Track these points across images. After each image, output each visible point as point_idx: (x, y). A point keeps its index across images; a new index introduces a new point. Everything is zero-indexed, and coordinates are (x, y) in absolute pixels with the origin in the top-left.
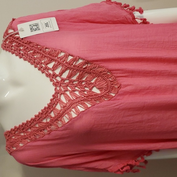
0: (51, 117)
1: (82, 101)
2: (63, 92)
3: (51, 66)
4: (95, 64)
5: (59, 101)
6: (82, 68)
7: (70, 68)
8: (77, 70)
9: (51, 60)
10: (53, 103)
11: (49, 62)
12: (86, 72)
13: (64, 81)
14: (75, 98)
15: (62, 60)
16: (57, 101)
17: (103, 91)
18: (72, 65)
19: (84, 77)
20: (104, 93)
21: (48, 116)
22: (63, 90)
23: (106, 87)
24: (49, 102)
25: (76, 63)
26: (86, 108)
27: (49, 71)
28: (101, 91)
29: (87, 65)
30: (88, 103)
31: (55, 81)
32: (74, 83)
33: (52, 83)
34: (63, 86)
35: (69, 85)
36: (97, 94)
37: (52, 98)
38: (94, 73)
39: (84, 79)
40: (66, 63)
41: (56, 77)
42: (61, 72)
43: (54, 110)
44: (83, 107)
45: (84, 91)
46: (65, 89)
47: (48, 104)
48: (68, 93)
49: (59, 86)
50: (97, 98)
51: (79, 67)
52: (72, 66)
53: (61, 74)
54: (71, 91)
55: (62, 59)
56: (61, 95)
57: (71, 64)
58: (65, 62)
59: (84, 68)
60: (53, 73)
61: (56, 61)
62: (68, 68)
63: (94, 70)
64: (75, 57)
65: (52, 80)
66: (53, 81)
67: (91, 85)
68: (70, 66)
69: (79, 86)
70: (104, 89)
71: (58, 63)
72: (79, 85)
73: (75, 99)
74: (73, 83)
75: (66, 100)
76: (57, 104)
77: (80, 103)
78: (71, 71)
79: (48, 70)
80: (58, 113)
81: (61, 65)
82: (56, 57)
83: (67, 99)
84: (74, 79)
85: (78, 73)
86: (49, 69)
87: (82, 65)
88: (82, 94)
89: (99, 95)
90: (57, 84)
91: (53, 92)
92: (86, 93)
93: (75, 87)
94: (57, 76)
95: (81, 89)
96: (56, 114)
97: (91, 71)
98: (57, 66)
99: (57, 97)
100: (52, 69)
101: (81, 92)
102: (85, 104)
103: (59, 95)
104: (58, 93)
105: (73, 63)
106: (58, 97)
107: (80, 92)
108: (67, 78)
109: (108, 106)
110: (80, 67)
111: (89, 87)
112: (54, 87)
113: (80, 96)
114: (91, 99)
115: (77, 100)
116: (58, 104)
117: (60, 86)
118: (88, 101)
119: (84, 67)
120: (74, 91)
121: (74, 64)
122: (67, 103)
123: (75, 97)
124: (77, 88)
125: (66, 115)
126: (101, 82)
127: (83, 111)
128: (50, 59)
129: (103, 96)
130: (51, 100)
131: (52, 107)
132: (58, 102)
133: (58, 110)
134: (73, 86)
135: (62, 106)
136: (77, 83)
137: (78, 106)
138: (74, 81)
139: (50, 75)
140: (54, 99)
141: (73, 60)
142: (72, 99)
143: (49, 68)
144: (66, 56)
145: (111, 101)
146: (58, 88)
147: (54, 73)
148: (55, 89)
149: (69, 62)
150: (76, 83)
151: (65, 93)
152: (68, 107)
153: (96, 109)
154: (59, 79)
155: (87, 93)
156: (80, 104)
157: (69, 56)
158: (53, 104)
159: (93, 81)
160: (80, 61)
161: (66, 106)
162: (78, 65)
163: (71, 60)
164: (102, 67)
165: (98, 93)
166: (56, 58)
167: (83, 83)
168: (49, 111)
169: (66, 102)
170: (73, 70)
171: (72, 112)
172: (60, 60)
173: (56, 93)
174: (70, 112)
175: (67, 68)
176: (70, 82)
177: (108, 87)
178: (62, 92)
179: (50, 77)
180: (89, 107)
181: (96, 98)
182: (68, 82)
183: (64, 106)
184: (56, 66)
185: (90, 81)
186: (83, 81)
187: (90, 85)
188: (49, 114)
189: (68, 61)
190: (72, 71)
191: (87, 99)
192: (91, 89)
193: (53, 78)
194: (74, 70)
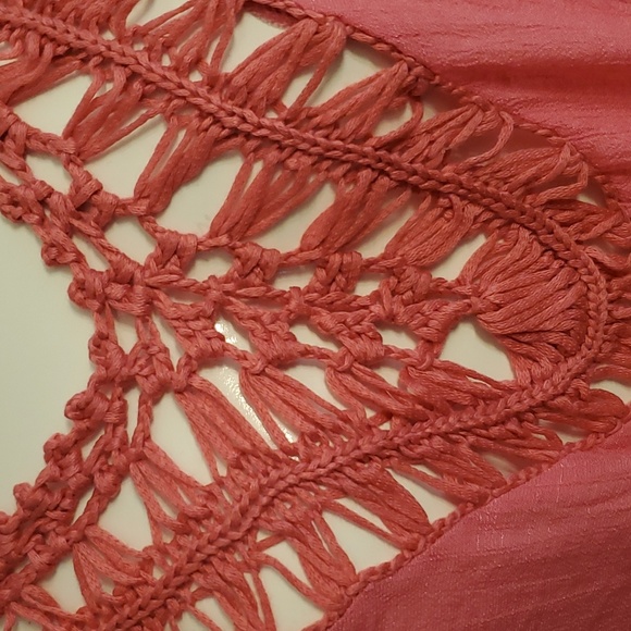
0: (48, 614)
1: (367, 458)
2: (181, 377)
3: (51, 112)
4: (485, 109)
5: (141, 458)
6: (368, 136)
7: (248, 136)
8: (322, 158)
9: (56, 58)
10: (73, 483)
11: (32, 75)
12: (403, 184)
13: (186, 267)
14: (302, 435)
15: (166, 61)
16: (116, 460)
17: (546, 364)
18: (275, 103)
19: (381, 227)
20: (556, 378)
21: (19, 600)
22: (175, 357)
23: (567, 325)
24: (32, 468)
25: (311, 89)
26: (406, 538)
27: (32, 162)
28: (528, 357)
29: (408, 115)
30: (421, 480)
31: (96, 263)
32: (283, 284)
33: (63, 280)
34: (171, 312)
35: (240, 306)
36: (493, 393)
37: (64, 427)
38: (470, 196)
39: (373, 249)
40: (212, 82)
41: (104, 224)
42: (155, 174)
43: (82, 546)
44: (378, 523)
45: (377, 362)
46: (202, 342)
47: (19, 490)
48: (226, 381)
49: (137, 308)
50: (495, 431)
51: (336, 125)
52: (272, 115)
53: (159, 190)
54: (259, 367)
55: (167, 47)
56: (156, 401)
57: (259, 93)
58: (196, 77)
59: (391, 145)
60: (76, 188)
61: (106, 62)
62: (235, 132)
63: (473, 168)
64: (311, 26)
65: (62, 250)
66: (80, 259)
67: (436, 302)
68: (248, 113)
69: (326, 318)
70: (553, 338)
71: (126, 88)
72: (330, 307)
73: (291, 438)
74: (272, 281)
75: (209, 453)
76: (110, 495)
77: (348, 484)
78: (258, 167)
79: (25, 152)
80: (124, 579)
81: (159, 102)
82: (102, 28)
83: (219, 443)
84: (284, 250)
85: (319, 186)
86: (33, 144)
87: (373, 111)
88: (365, 392)
89: (513, 398)
90: (117, 290)
91: (78, 375)
92: (390, 377)
93: (292, 324)
94: (116, 212)
95: (348, 342)
96: (108, 590)
97: (448, 172)
98: (120, 119)
99: (112, 418)
100: (70, 146)
101: (348, 371)
102: (393, 489)
103: (133, 398)
104: (129, 383)
105: (285, 85)
106: (123, 421)
107: (338, 371)
108: (214, 233)
109: (599, 508)
110: (351, 125)
111: (419, 318)
112: (84, 328)
113: (341, 407)
114: (445, 436)
115: (325, 459)
116: (128, 488)
117: (144, 318)
118: (421, 460)
119: (387, 129)
120: (285, 362)
121: (290, 100)
122: (220, 482)
123: (298, 421)
124: (305, 336)
125: (210, 607)
126: (522, 277)
127: (386, 567)
128: (49, 49)
129: (543, 404)
130: (57, 452)
131: (67, 522)
132: (121, 475)
133: (123, 550)
134: (275, 319)
135: (169, 513)
136: (309, 290)
137: (329, 518)
138: (287, 264)
139: (43, 203)
140: (81, 438)
141: (287, 54)
142: (273, 447)
143: (32, 134)
144: (209, 15)
145: (610, 447)
146: (127, 338)
147: (87, 190)
148: (101, 344)
149: (239, 80)
150: (302, 281)
151: (196, 383)
152: (235, 526)
153: (503, 540)
154: (131, 242)
155: (406, 376)
156: (345, 493)
157: (239, 17)
158: (77, 495)
159: (450, 271)
160: (356, 70)
161: (209, 515)
162: (333, 114)
163: (259, 53)
164: (542, 141)
165: (498, 378)
166: (109, 36)
167: (365, 289)
168: (37, 560)
169: (204, 477)
170: (281, 163)
171: (269, 578)
172: (144, 59)
173: (100, 384)
174: (248, 577)
175: (218, 141)
176: (242, 278)
177: (584, 319)
178: (162, 373)
179: (42, 221)
180: (433, 518)
181: (486, 426)
182: (227, 280)
183: (184, 517)
184: (102, 119)
185: (427, 269)
186: (367, 270)
187: (427, 307)
188: (34, 583)
189: (230, 67)
190: (268, 172)
191: (409, 443)
192: (433, 343)
193: (71, 231)
194: (292, 163)
